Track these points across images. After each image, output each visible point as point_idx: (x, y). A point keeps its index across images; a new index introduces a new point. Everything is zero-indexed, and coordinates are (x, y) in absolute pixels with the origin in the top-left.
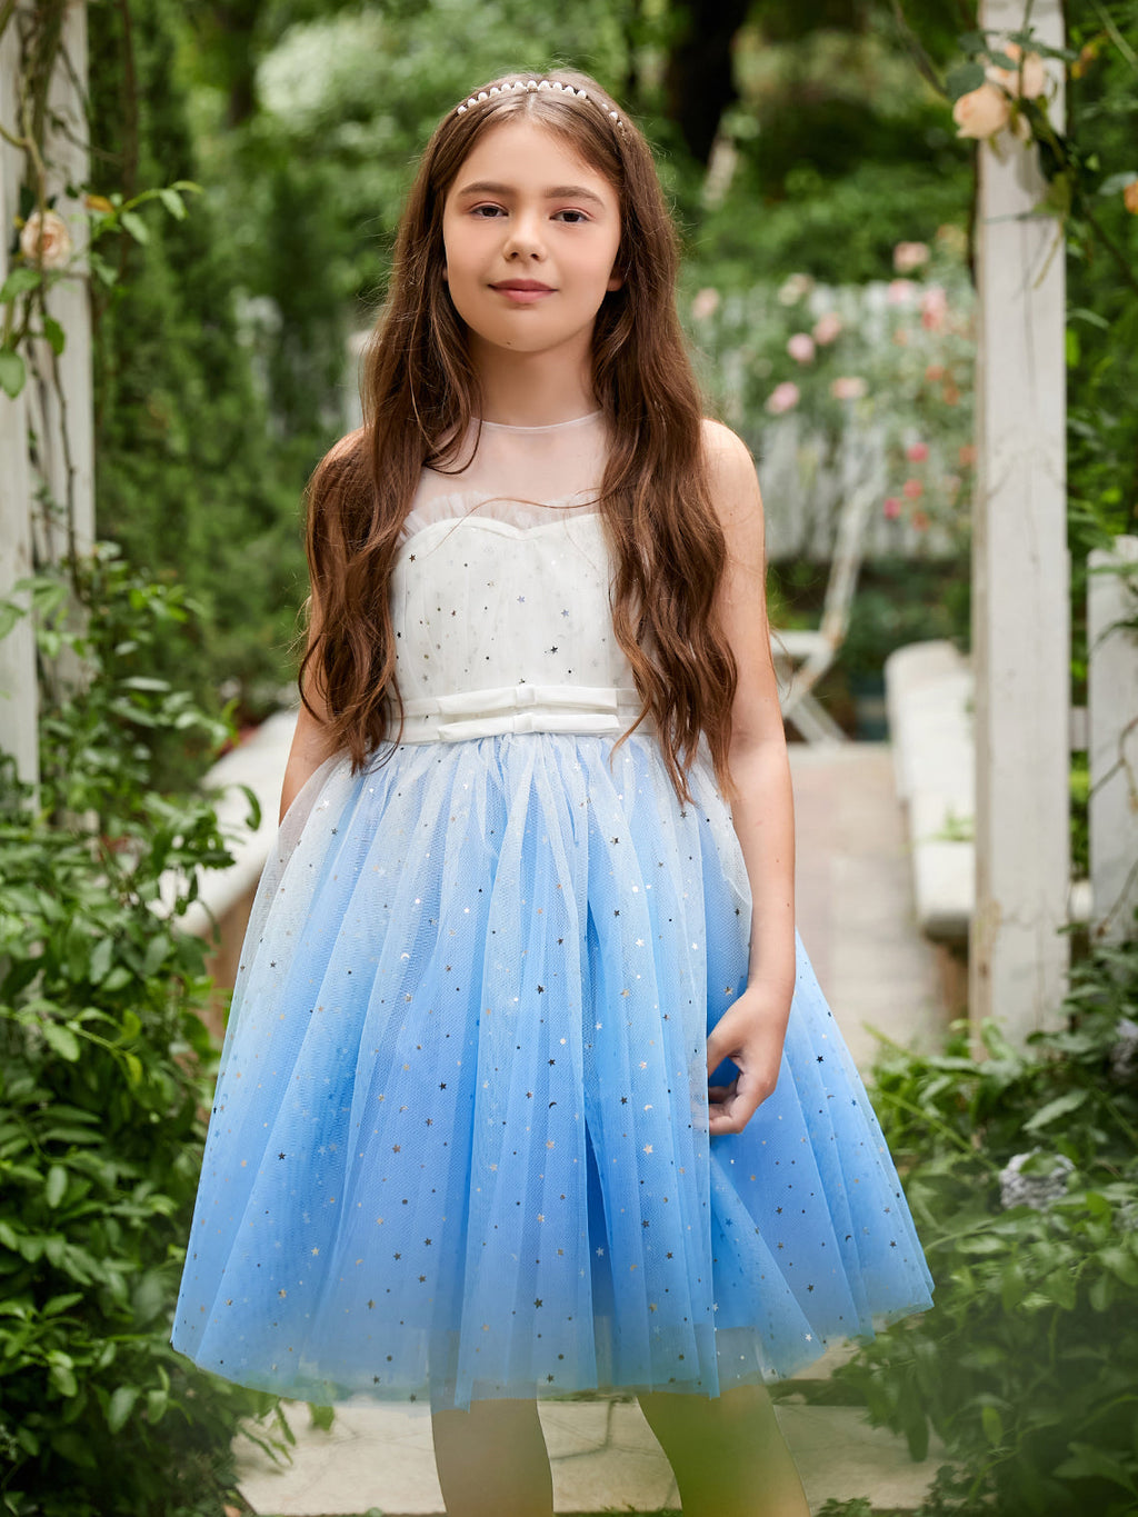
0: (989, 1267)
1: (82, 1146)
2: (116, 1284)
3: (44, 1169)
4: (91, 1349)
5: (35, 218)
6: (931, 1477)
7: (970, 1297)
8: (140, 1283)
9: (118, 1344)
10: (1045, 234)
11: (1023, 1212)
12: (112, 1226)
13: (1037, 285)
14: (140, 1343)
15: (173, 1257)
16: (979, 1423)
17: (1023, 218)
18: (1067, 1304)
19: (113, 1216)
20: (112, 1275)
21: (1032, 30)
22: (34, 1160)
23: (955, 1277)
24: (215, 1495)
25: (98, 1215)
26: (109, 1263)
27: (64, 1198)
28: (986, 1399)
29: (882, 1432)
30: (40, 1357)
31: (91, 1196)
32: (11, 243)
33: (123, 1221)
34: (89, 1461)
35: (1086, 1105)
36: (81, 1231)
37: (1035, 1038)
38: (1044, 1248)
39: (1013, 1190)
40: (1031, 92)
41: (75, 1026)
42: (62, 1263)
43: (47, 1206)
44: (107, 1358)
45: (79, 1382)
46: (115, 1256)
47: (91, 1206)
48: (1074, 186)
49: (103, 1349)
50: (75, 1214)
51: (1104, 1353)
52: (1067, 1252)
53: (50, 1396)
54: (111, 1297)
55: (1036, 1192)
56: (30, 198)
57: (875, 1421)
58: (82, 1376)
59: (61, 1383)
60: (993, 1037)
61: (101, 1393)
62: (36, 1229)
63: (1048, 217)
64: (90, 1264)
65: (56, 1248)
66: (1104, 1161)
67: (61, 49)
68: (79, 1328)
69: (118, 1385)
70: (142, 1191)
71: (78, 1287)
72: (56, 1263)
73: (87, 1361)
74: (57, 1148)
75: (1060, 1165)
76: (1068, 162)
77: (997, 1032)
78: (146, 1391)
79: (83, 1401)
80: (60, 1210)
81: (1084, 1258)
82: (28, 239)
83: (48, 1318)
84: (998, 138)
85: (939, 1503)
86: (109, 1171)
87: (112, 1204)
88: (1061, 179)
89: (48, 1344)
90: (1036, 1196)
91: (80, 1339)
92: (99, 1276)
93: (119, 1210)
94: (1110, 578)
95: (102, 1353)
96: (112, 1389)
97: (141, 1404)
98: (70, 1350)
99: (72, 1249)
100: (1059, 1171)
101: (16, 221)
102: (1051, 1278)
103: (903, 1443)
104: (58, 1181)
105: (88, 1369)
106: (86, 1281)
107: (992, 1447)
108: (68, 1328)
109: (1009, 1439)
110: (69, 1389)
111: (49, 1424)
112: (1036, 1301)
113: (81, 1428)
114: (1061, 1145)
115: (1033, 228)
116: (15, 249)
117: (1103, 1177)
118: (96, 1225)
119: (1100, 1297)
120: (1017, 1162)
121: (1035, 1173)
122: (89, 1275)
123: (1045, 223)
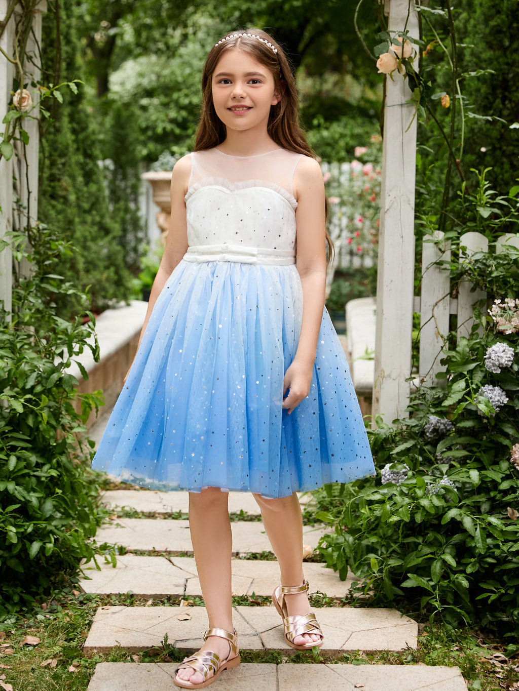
0: (375, 506)
1: (23, 448)
2: (35, 502)
3: (8, 455)
4: (24, 526)
5: (19, 91)
6: (349, 586)
7: (368, 518)
8: (44, 502)
9: (34, 524)
10: (410, 112)
11: (389, 485)
12: (34, 480)
13: (406, 132)
14: (43, 524)
15: (57, 493)
16: (369, 565)
17: (402, 105)
18: (407, 520)
19: (34, 476)
20: (33, 498)
21: (408, 32)
22: (4, 452)
23: (363, 511)
24: (70, 586)
25: (29, 475)
26: (32, 494)
27: (15, 467)
28: (372, 556)
29: (330, 570)
30: (3, 528)
31: (25, 467)
32: (9, 101)
33: (38, 478)
34: (21, 570)
35: (415, 446)
36: (21, 481)
37: (396, 421)
38: (398, 499)
39: (386, 477)
40: (407, 56)
41: (22, 400)
42: (14, 493)
43: (9, 470)
44: (30, 530)
45: (18, 538)
46: (34, 491)
47: (26, 471)
48: (422, 93)
49: (28, 526)
50: (19, 474)
51: (420, 540)
52: (407, 500)
53: (7, 544)
54: (32, 507)
55: (394, 477)
56: (17, 84)
57: (328, 567)
58: (20, 536)
59: (11, 538)
60: (380, 422)
61: (28, 543)
62: (4, 479)
63: (412, 105)
64: (25, 493)
65: (11, 486)
66: (421, 468)
67: (32, 29)
68: (19, 518)
69: (34, 541)
70: (46, 467)
71: (20, 502)
72: (11, 492)
73: (22, 530)
74: (13, 449)
75: (405, 468)
76: (420, 84)
77: (382, 419)
78: (45, 543)
79: (19, 547)
80: (13, 472)
81: (413, 503)
82: (16, 99)
83: (7, 513)
84: (393, 74)
85: (352, 596)
86: (33, 459)
87: (34, 471)
88: (417, 90)
89: (6, 523)
90: (394, 479)
91: (20, 522)
92: (28, 498)
93: (36, 473)
94: (432, 244)
95: (28, 528)
96: (31, 542)
97: (42, 549)
98: (15, 526)
99: (17, 487)
100: (404, 470)
101: (12, 92)
102: (400, 510)
103: (338, 575)
104: (13, 461)
105: (23, 533)
106: (23, 500)
107: (374, 573)
108: (15, 518)
109: (381, 571)
110: (15, 541)
111: (6, 555)
112: (395, 519)
113: (18, 556)
114: (406, 461)
115: (405, 109)
116: (11, 103)
117: (422, 473)
118: (27, 478)
119: (419, 518)
120: (388, 466)
121: (395, 470)
122: (24, 498)
123: (410, 108)
